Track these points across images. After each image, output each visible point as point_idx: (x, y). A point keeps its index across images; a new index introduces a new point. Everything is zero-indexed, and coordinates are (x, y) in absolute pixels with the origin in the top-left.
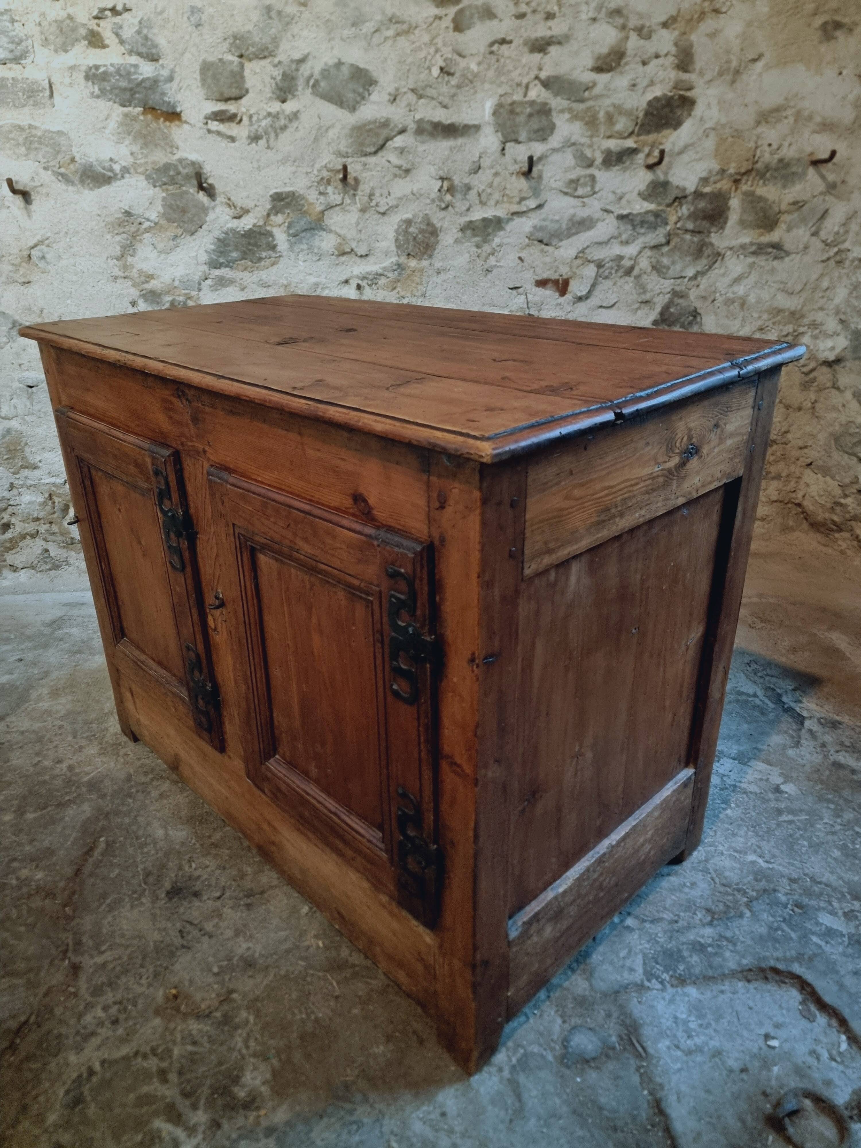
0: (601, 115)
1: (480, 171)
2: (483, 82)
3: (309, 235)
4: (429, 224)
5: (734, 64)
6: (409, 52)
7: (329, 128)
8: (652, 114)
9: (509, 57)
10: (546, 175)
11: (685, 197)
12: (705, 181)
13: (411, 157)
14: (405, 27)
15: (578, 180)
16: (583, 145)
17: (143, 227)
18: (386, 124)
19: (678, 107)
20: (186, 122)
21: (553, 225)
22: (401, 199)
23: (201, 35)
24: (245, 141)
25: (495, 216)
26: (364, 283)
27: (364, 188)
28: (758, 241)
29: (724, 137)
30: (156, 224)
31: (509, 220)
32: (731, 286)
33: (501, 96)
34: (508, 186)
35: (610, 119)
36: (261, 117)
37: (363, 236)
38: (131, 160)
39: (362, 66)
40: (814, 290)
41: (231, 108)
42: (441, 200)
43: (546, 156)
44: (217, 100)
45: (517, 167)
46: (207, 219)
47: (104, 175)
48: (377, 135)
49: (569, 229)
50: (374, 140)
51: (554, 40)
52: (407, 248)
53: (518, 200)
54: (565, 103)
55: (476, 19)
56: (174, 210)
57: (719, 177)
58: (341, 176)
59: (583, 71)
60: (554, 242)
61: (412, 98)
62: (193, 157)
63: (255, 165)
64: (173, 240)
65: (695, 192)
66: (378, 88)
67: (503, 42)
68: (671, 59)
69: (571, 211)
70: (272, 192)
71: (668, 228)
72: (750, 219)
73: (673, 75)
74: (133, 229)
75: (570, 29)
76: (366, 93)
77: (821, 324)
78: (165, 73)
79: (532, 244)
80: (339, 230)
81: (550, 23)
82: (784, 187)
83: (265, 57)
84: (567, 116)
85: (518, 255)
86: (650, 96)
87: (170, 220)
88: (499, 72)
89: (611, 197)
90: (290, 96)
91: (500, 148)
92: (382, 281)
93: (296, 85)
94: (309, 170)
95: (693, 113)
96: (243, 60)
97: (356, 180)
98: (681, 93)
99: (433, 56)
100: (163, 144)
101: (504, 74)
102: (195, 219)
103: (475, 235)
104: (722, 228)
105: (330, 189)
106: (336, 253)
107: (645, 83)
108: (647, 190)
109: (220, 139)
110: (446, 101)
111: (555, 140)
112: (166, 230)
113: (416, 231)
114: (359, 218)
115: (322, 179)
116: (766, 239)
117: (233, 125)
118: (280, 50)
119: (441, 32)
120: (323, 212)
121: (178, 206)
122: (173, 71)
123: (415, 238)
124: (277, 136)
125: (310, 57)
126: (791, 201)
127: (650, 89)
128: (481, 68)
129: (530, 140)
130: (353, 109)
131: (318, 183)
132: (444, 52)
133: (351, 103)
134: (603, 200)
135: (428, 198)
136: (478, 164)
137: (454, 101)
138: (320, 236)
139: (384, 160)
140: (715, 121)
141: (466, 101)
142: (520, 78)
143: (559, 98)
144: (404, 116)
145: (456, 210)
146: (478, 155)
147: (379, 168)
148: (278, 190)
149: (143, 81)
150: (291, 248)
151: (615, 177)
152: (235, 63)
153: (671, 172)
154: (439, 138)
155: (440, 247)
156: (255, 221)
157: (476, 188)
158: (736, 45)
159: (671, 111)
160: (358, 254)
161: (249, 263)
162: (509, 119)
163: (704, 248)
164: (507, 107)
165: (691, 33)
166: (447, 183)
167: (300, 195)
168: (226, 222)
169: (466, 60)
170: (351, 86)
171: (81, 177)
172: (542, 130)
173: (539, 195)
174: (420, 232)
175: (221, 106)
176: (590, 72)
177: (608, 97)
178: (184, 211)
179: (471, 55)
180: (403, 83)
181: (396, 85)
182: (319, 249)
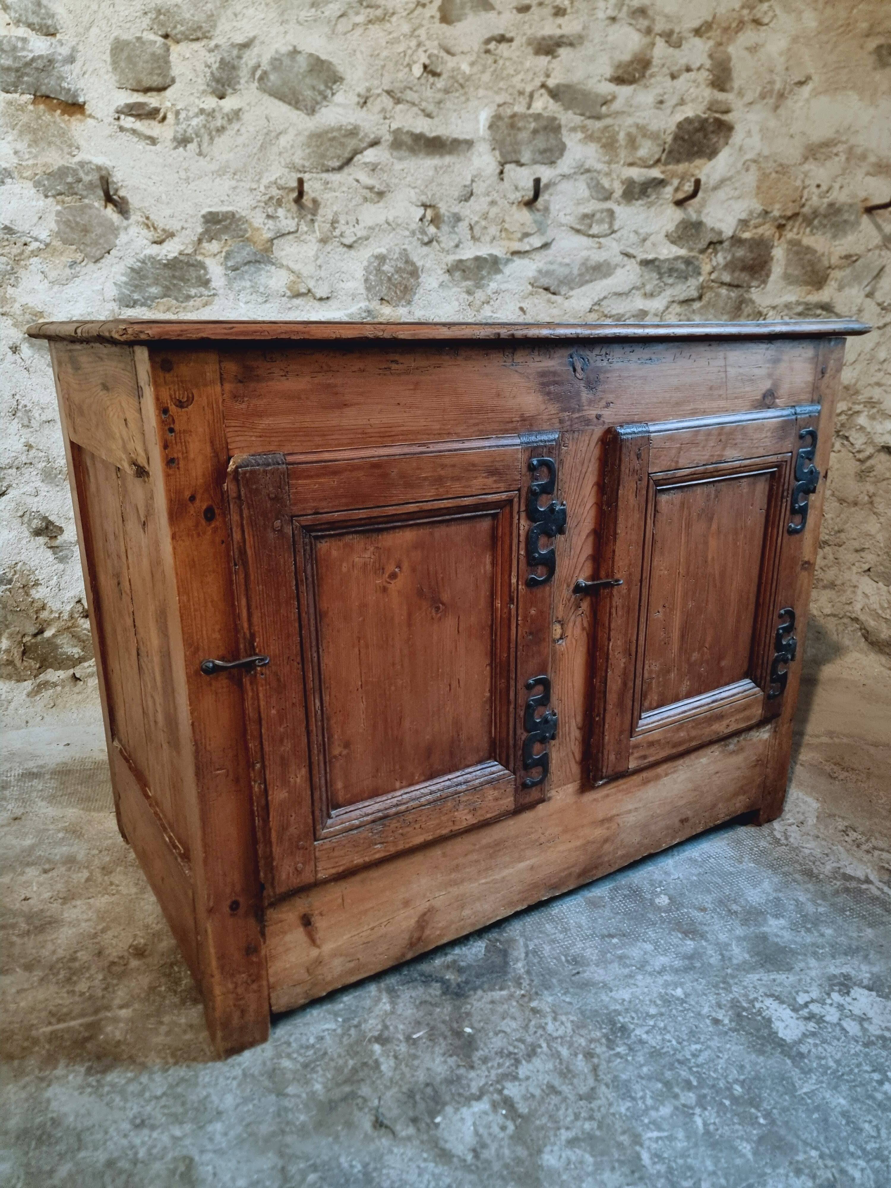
0: (622, 136)
1: (473, 199)
2: (477, 88)
3: (253, 269)
4: (408, 262)
5: (778, 86)
6: (384, 44)
7: (280, 133)
8: (683, 139)
9: (510, 59)
10: (554, 207)
11: (721, 242)
12: (744, 223)
13: (385, 177)
14: (379, 12)
15: (593, 215)
16: (599, 172)
17: (30, 248)
18: (353, 132)
19: (713, 132)
20: (90, 116)
21: (562, 269)
22: (371, 228)
24: (170, 145)
25: (491, 255)
27: (325, 213)
28: (805, 300)
29: (768, 171)
30: (47, 245)
31: (508, 261)
33: (499, 106)
34: (507, 219)
35: (632, 143)
36: (191, 114)
37: (323, 274)
38: (14, 160)
39: (323, 57)
40: (870, 361)
41: (152, 100)
42: (424, 232)
43: (555, 184)
44: (133, 90)
45: (518, 196)
46: (117, 242)
48: (342, 144)
49: (581, 275)
50: (338, 152)
51: (565, 40)
52: (380, 291)
53: (519, 235)
54: (578, 120)
55: (467, 10)
56: (72, 228)
57: (760, 220)
58: (295, 194)
59: (600, 81)
60: (564, 290)
61: (387, 102)
62: (99, 160)
63: (183, 175)
64: (71, 267)
65: (732, 237)
66: (344, 86)
67: (502, 39)
68: (704, 75)
69: (585, 253)
70: (204, 211)
71: (701, 279)
72: (796, 273)
73: (708, 93)
74: (15, 250)
75: (584, 28)
77: (879, 402)
78: (64, 51)
79: (536, 292)
80: (292, 265)
81: (560, 20)
82: (835, 237)
83: (197, 39)
84: (580, 135)
85: (518, 305)
86: (679, 117)
87: (66, 242)
88: (497, 76)
89: (633, 238)
90: (230, 91)
91: (498, 171)
93: (238, 76)
94: (254, 186)
95: (730, 142)
96: (169, 42)
97: (315, 201)
98: (717, 115)
99: (415, 52)
100: (58, 143)
101: (503, 79)
102: (101, 241)
103: (466, 279)
104: (765, 282)
105: (281, 212)
106: (289, 293)
107: (674, 100)
108: (676, 231)
109: (135, 139)
110: (431, 108)
111: (565, 165)
112: (61, 253)
113: (392, 270)
114: (319, 250)
115: (271, 198)
116: (815, 298)
117: (154, 123)
118: (218, 31)
119: (425, 22)
120: (272, 240)
121: (77, 223)
122: (74, 50)
123: (389, 279)
124: (212, 139)
125: (257, 42)
126: (843, 253)
127: (679, 108)
128: (475, 69)
129: (535, 162)
130: (312, 111)
131: (266, 203)
132: (428, 47)
133: (309, 105)
134: (623, 242)
135: (407, 229)
136: (469, 190)
137: (440, 108)
138: (268, 271)
139: (351, 179)
140: (756, 152)
141: (455, 111)
142: (523, 85)
143: (570, 112)
144: (377, 124)
145: (442, 245)
146: (469, 178)
147: (345, 189)
148: (213, 209)
149: (33, 60)
150: (229, 285)
151: (638, 213)
152: (158, 44)
153: (705, 211)
154: (421, 155)
155: (422, 291)
156: (182, 248)
157: (467, 220)
158: (780, 63)
159: (705, 136)
160: (318, 296)
161: (174, 302)
162: (509, 135)
163: (744, 305)
164: (506, 120)
165: (728, 44)
166: (430, 212)
167: (241, 217)
168: (143, 248)
169: (455, 59)
170: (309, 81)
172: (549, 150)
173: (544, 232)
174: (397, 272)
175: (139, 98)
176: (608, 83)
177: (630, 115)
178: (86, 231)
179: (463, 53)
180: (376, 82)
181: (367, 84)
182: (266, 287)
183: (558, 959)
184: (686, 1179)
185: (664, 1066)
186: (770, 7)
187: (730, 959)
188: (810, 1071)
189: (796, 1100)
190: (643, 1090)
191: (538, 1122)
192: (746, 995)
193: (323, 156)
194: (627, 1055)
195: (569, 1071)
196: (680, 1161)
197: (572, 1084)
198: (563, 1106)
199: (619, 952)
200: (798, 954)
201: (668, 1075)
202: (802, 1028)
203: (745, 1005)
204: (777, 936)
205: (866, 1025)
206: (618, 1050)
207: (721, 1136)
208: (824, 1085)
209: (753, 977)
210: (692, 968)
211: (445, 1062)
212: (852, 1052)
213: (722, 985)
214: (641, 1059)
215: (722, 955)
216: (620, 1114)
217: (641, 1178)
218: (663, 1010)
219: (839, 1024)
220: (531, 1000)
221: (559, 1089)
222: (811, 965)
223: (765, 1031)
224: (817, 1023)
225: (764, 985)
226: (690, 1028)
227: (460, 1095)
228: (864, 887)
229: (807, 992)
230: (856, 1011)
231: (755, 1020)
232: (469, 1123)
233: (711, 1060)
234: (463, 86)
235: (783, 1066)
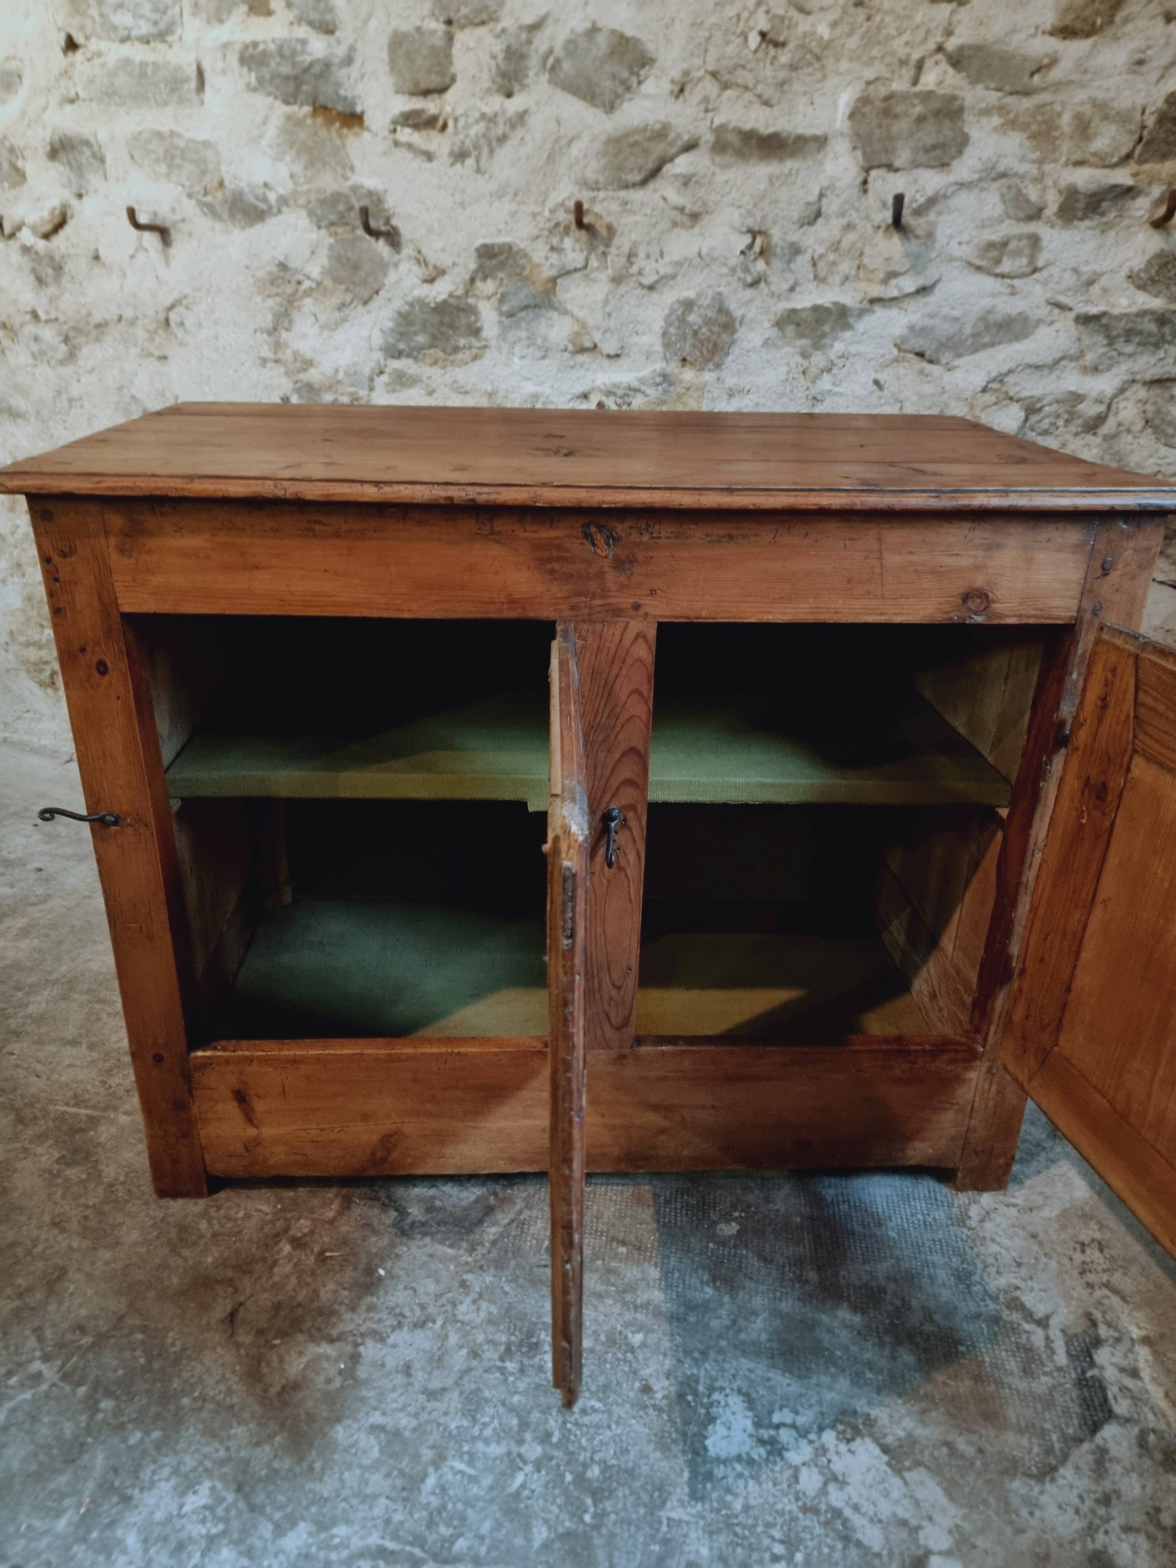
0: (1066, 119)
1: (820, 221)
2: (839, 59)
3: (531, 315)
4: (722, 310)
6: (711, 6)
7: (572, 139)
10: (942, 234)
13: (702, 193)
15: (1005, 244)
16: (1022, 177)
17: (303, 287)
18: (661, 133)
20: (367, 129)
21: (946, 326)
22: (679, 264)
24: (446, 160)
25: (836, 304)
26: (610, 402)
27: (622, 243)
30: (319, 284)
31: (862, 313)
33: (869, 83)
34: (868, 251)
35: (1083, 128)
36: (471, 120)
37: (612, 324)
38: (290, 186)
39: (629, 32)
41: (431, 106)
42: (746, 270)
43: (945, 197)
44: (412, 94)
45: (882, 215)
46: (386, 282)
47: (255, 208)
48: (645, 151)
49: (975, 335)
50: (640, 161)
52: (681, 349)
53: (881, 275)
54: (993, 97)
56: (343, 265)
58: (575, 217)
59: (1035, 35)
60: (945, 358)
61: (710, 87)
62: (371, 183)
63: (458, 198)
64: (340, 309)
66: (654, 71)
69: (987, 302)
70: (478, 243)
74: (289, 289)
76: (634, 81)
78: (341, 52)
79: (904, 358)
80: (576, 311)
83: (483, 23)
84: (996, 121)
85: (874, 376)
87: (337, 280)
88: (870, 40)
89: (1069, 279)
91: (860, 180)
92: (639, 401)
93: (526, 68)
94: (537, 209)
96: (454, 29)
97: (610, 229)
99: (751, 14)
100: (333, 163)
101: (879, 43)
102: (371, 280)
103: (801, 336)
105: (568, 243)
106: (571, 348)
108: (1146, 270)
109: (410, 155)
110: (769, 92)
111: (965, 167)
112: (332, 294)
113: (700, 321)
114: (610, 292)
115: (557, 225)
117: (434, 134)
118: (506, 10)
120: (554, 280)
121: (348, 259)
122: (352, 49)
123: (695, 333)
124: (492, 152)
125: (550, 20)
128: (838, 31)
129: (916, 165)
130: (610, 108)
131: (550, 232)
132: (772, 4)
133: (608, 98)
134: (1051, 285)
135: (725, 265)
136: (814, 208)
137: (783, 92)
138: (550, 319)
139: (657, 196)
141: (805, 93)
142: (908, 50)
143: (980, 86)
144: (695, 120)
145: (773, 288)
146: (816, 192)
147: (648, 211)
148: (488, 241)
149: (311, 65)
150: (502, 336)
151: (1083, 241)
152: (439, 34)
154: (754, 159)
155: (737, 351)
156: (452, 288)
157: (810, 251)
160: (604, 352)
161: (441, 354)
162: (880, 126)
164: (878, 103)
166: (759, 241)
167: (519, 250)
168: (413, 287)
169: (810, 19)
170: (609, 68)
171: (230, 210)
172: (940, 146)
173: (924, 269)
174: (706, 323)
175: (417, 104)
176: (1047, 38)
177: (1083, 85)
178: (356, 267)
179: (822, 9)
180: (698, 61)
181: (685, 66)
182: (545, 339)
184: (448, 1525)
185: (539, 1405)
187: (740, 1330)
188: (702, 1499)
189: (649, 1518)
190: (493, 1418)
191: (364, 1393)
192: (714, 1379)
193: (620, 168)
194: (512, 1374)
195: (440, 1360)
196: (460, 1506)
197: (430, 1374)
198: (401, 1390)
199: (614, 1264)
200: (835, 1364)
201: (536, 1416)
202: (744, 1449)
203: (701, 1388)
204: (830, 1331)
205: (832, 1487)
206: (508, 1364)
207: (527, 1507)
208: (701, 1523)
209: (746, 1364)
212: (779, 1507)
213: (696, 1354)
214: (521, 1386)
215: (734, 1322)
216: (446, 1428)
217: (406, 1500)
218: (598, 1348)
219: (797, 1469)
220: (470, 1271)
221: (413, 1372)
222: (838, 1386)
223: (693, 1429)
224: (769, 1453)
225: (748, 1378)
226: (610, 1382)
227: (318, 1329)
228: (1027, 1326)
229: (797, 1413)
230: (838, 1466)
231: (695, 1411)
232: (304, 1360)
233: (598, 1426)
234: (818, 58)
235: (673, 1476)
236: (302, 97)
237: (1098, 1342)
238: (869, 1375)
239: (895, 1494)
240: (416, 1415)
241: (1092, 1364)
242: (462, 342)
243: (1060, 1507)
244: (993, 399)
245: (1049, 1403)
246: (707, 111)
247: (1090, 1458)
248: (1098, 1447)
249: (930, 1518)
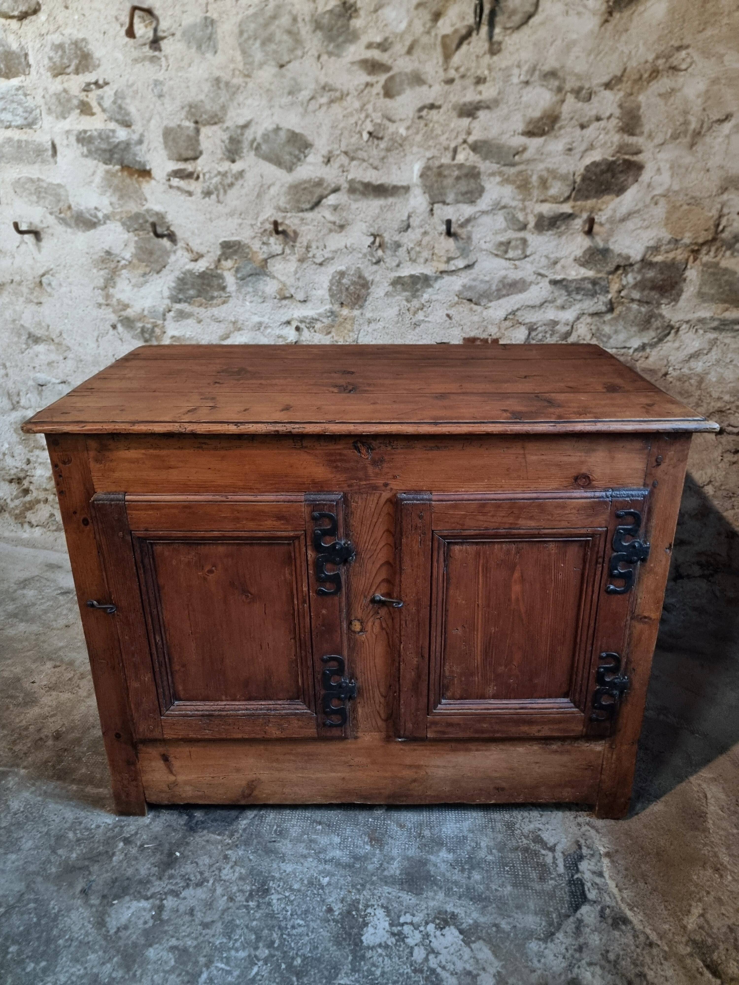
0: (535, 178)
1: (410, 230)
2: (412, 146)
3: (254, 279)
4: (360, 277)
5: (693, 125)
6: (340, 117)
7: (270, 186)
8: (590, 180)
9: (438, 122)
10: (476, 237)
11: (631, 265)
12: (655, 249)
13: (344, 214)
14: (338, 94)
15: (509, 243)
16: (515, 208)
17: (121, 264)
18: (320, 183)
19: (622, 172)
20: (154, 178)
21: (482, 285)
22: (335, 252)
23: (163, 104)
24: (201, 196)
25: (422, 274)
26: (302, 326)
27: (303, 240)
28: (721, 316)
29: (678, 204)
30: (130, 262)
31: (437, 279)
32: (688, 361)
33: (429, 159)
34: (436, 245)
35: (544, 183)
36: (212, 175)
37: (300, 284)
38: (110, 209)
39: (297, 131)
41: (189, 167)
42: (372, 255)
43: (475, 218)
44: (178, 160)
46: (169, 261)
47: (90, 221)
48: (311, 193)
49: (498, 290)
50: (309, 198)
51: (482, 104)
52: (340, 297)
53: (445, 259)
54: (495, 167)
55: (405, 86)
56: (144, 252)
57: (672, 246)
59: (514, 135)
60: (484, 302)
61: (344, 159)
62: (157, 208)
63: (208, 216)
64: (143, 276)
65: (642, 260)
66: (313, 150)
67: (432, 107)
68: (614, 122)
69: (503, 273)
70: (221, 241)
71: (610, 296)
72: (713, 291)
73: (617, 138)
74: (113, 265)
75: (499, 93)
78: (135, 137)
79: (461, 302)
80: (280, 277)
81: (480, 88)
83: (215, 123)
84: (498, 179)
85: (446, 312)
86: (588, 161)
87: (140, 260)
88: (428, 136)
89: (544, 261)
91: (429, 209)
92: (318, 325)
93: (242, 148)
94: (253, 222)
95: (640, 179)
96: (199, 126)
97: (295, 232)
98: (627, 157)
99: (363, 122)
100: (135, 197)
101: (432, 138)
102: (160, 260)
103: (405, 290)
104: (676, 299)
105: (272, 241)
106: (278, 297)
107: (583, 147)
108: (584, 256)
109: (179, 193)
110: (376, 163)
111: (484, 203)
112: (138, 268)
113: (349, 283)
114: (297, 267)
115: (265, 230)
116: (734, 314)
117: (192, 181)
118: (228, 117)
119: (372, 99)
120: (265, 261)
121: (146, 249)
122: (142, 136)
123: (347, 289)
124: (225, 192)
125: (253, 123)
127: (588, 153)
128: (410, 132)
129: (457, 202)
130: (290, 170)
131: (262, 234)
132: (374, 117)
133: (288, 164)
134: (535, 264)
135: (360, 252)
136: (406, 223)
137: (384, 163)
138: (264, 281)
139: (320, 215)
140: (666, 186)
141: (396, 163)
142: (448, 142)
143: (487, 162)
144: (337, 176)
145: (387, 265)
146: (406, 215)
147: (316, 223)
148: (226, 239)
149: (119, 144)
150: (238, 290)
151: (549, 241)
152: (191, 128)
153: (612, 240)
154: (371, 197)
155: (371, 299)
156: (208, 265)
157: (406, 246)
158: (697, 106)
159: (613, 177)
160: (297, 299)
161: (204, 300)
162: (437, 181)
163: (653, 320)
164: (435, 169)
165: (638, 93)
166: (378, 240)
167: (245, 245)
168: (185, 264)
169: (395, 125)
170: (287, 149)
171: (76, 221)
172: (470, 192)
173: (468, 256)
174: (352, 284)
175: (181, 165)
176: (520, 136)
177: (542, 161)
178: (151, 253)
179: (401, 120)
180: (336, 146)
181: (329, 148)
182: (263, 292)
183: (271, 826)
185: (267, 926)
186: (688, 54)
187: (385, 870)
188: (358, 971)
190: (241, 936)
191: (166, 928)
192: (369, 900)
195: (211, 904)
197: (205, 913)
198: (188, 924)
199: (314, 837)
200: (436, 885)
201: (265, 932)
202: (384, 939)
203: (361, 907)
204: (435, 865)
205: (431, 957)
206: (251, 903)
209: (386, 889)
210: (350, 866)
211: (149, 869)
212: (401, 971)
213: (359, 887)
214: (258, 915)
215: (381, 865)
216: (213, 944)
218: (303, 888)
219: (412, 948)
220: (230, 849)
221: (195, 913)
222: (437, 897)
223: (355, 931)
224: (397, 941)
225: (388, 898)
226: (309, 908)
227: (139, 892)
228: (543, 852)
229: (413, 915)
230: (435, 944)
231: (357, 920)
232: (131, 911)
233: (301, 935)
234: (401, 145)
235: (343, 960)
236: (114, 161)
237: (581, 858)
238: (455, 889)
239: (466, 957)
240: (196, 939)
241: (578, 871)
242: (216, 294)
243: (555, 956)
244: (511, 324)
245: (552, 896)
246: (343, 171)
247: (573, 926)
248: (578, 919)
249: (484, 969)
